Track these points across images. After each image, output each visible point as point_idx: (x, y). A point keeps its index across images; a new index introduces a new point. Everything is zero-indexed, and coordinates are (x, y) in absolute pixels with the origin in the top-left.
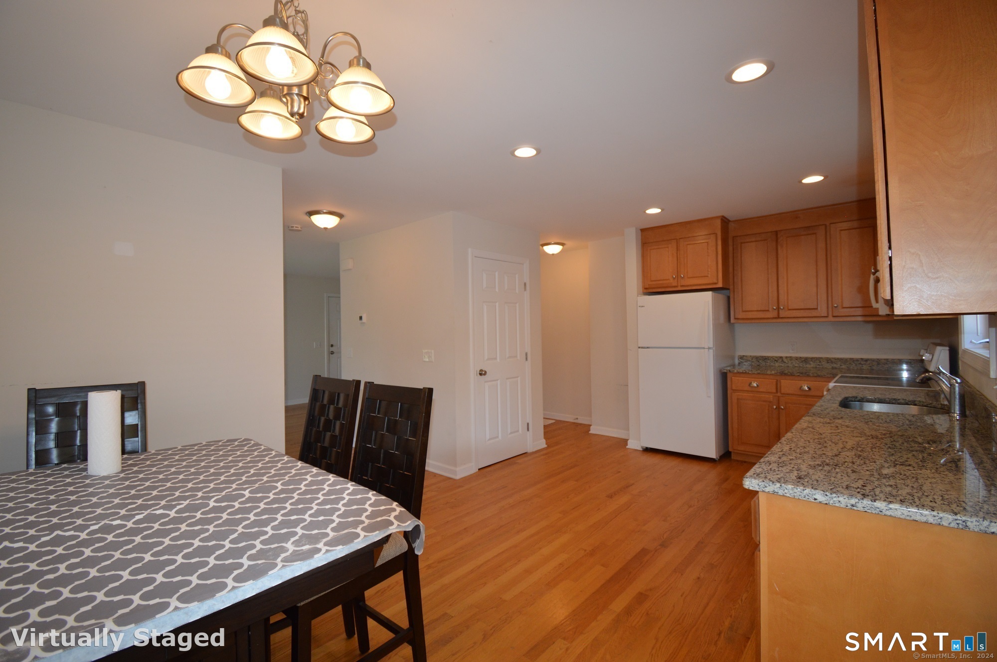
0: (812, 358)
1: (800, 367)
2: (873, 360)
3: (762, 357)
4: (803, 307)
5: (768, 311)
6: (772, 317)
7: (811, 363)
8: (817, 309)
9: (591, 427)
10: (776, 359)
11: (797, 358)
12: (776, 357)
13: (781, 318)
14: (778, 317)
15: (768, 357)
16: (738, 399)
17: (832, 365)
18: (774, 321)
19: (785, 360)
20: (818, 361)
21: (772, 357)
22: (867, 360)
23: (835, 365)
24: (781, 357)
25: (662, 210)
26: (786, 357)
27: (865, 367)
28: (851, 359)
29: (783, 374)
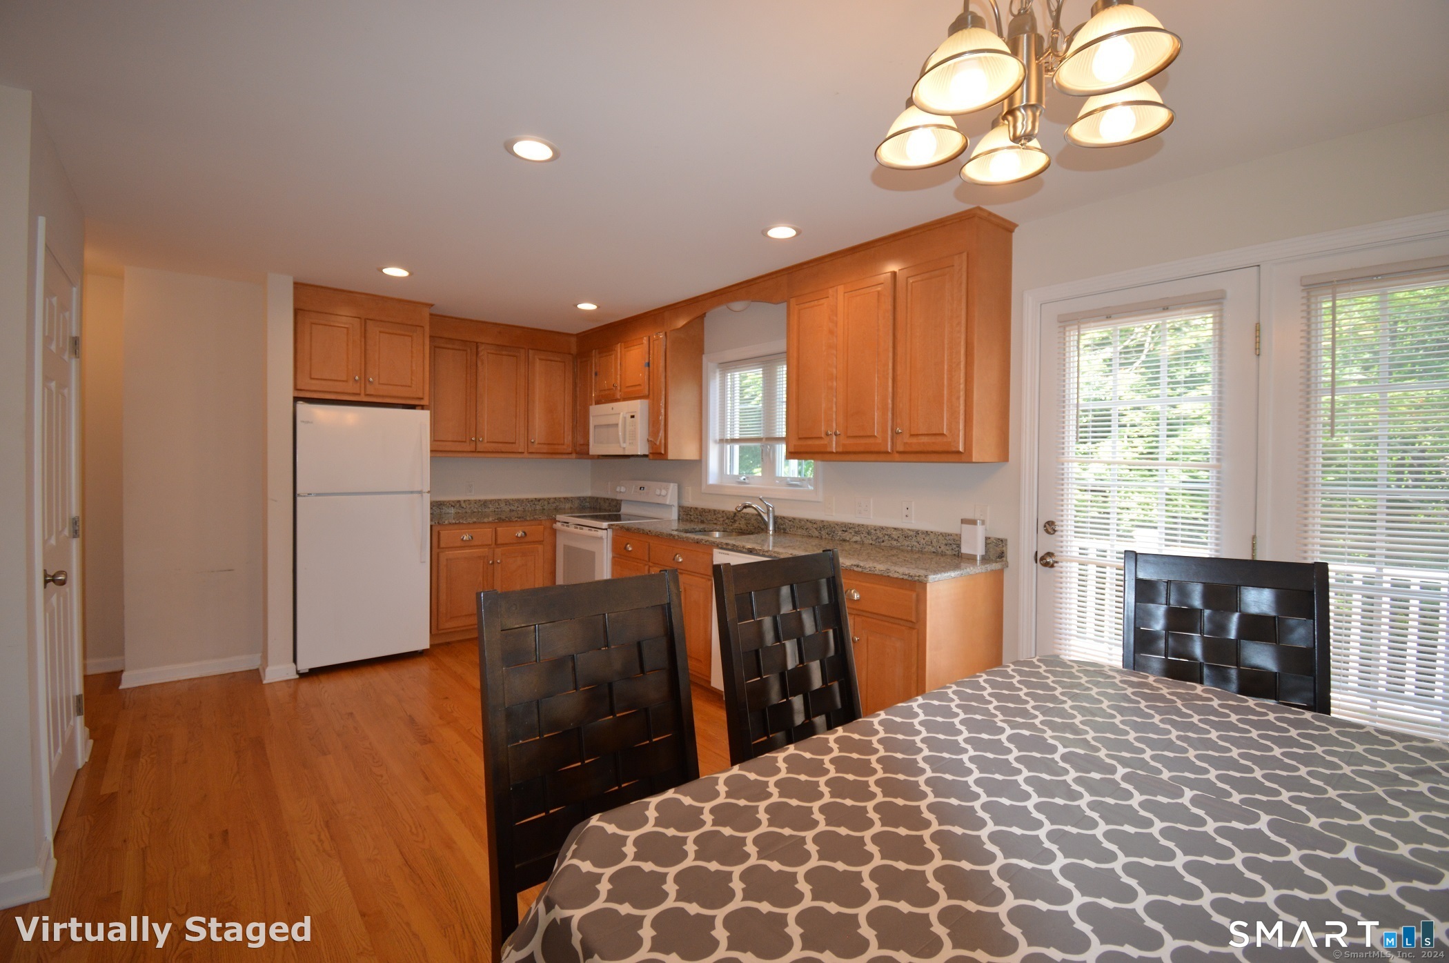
0: (491, 501)
1: (479, 512)
2: (544, 499)
3: (437, 502)
4: (501, 441)
5: (465, 442)
6: (469, 450)
7: (490, 506)
8: (515, 443)
9: (125, 675)
10: (453, 504)
11: (476, 502)
12: (453, 502)
13: (479, 452)
14: (475, 452)
15: (444, 502)
16: (447, 560)
17: (510, 508)
18: (470, 455)
19: (463, 505)
20: (497, 504)
21: (449, 502)
22: (539, 500)
23: (513, 508)
24: (459, 501)
25: (411, 274)
26: (465, 501)
27: (538, 507)
28: (526, 499)
29: (501, 520)
